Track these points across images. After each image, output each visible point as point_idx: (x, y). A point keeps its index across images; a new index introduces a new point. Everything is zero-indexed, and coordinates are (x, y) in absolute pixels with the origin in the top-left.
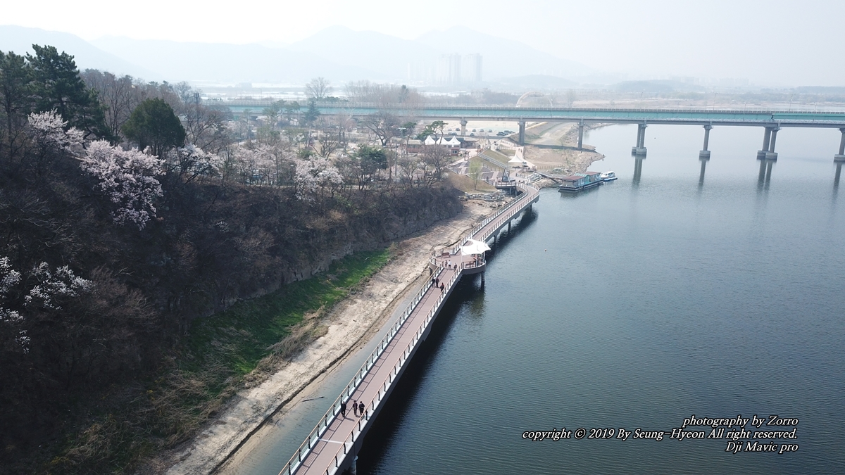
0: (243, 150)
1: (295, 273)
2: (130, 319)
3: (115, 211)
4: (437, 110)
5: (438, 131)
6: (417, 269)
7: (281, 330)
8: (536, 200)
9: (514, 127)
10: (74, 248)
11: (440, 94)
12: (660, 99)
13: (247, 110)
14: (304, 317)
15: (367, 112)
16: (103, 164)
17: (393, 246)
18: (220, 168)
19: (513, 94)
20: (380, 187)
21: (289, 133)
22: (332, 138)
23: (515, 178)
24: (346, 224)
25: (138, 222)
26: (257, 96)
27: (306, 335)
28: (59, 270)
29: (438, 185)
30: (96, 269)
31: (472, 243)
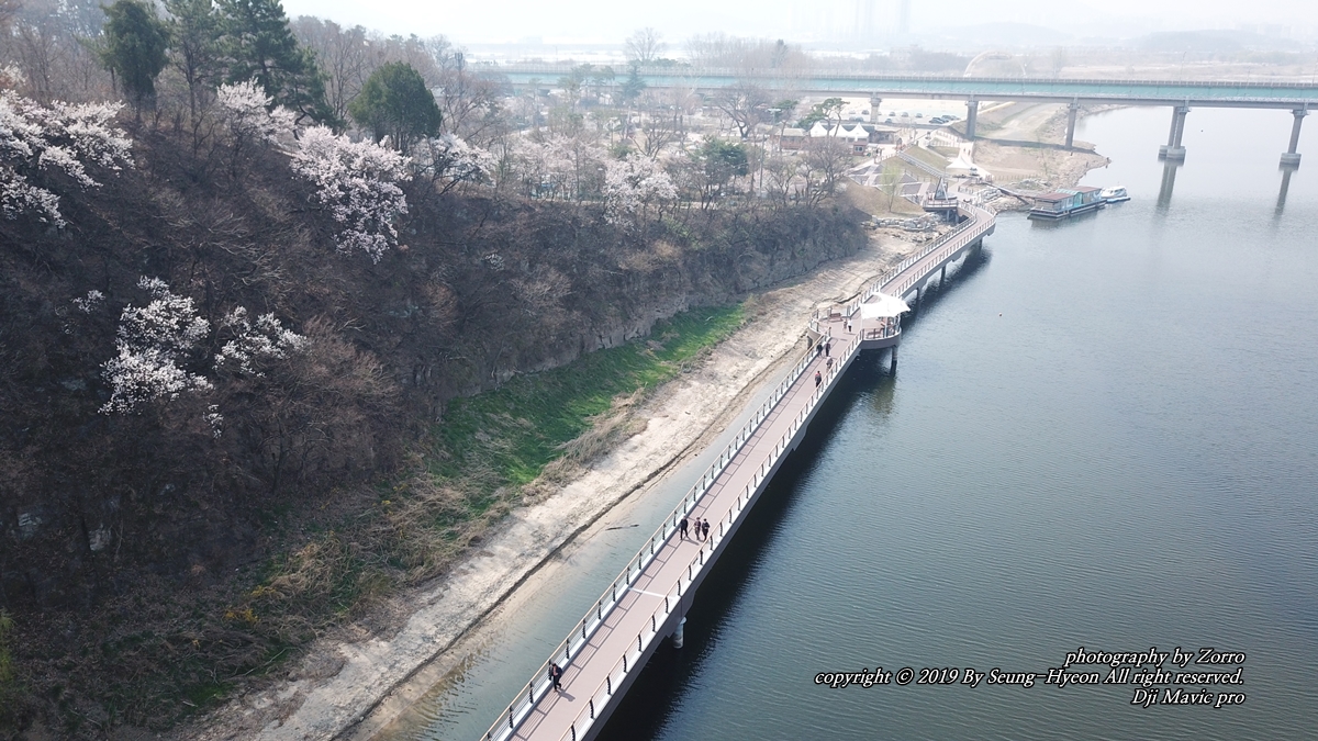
0: (528, 143)
1: (600, 337)
2: (359, 395)
3: (339, 233)
4: (832, 80)
5: (833, 114)
6: (788, 337)
7: (578, 421)
8: (990, 232)
9: (958, 109)
10: (282, 288)
11: (838, 54)
12: (1217, 63)
13: (534, 79)
14: (612, 403)
15: (719, 84)
16: (323, 162)
17: (751, 300)
18: (492, 171)
19: (959, 54)
21: (597, 117)
22: (663, 125)
23: (956, 194)
24: (680, 264)
25: (371, 251)
26: (550, 58)
27: (614, 431)
28: (261, 319)
29: (829, 202)
30: (312, 319)
31: (880, 299)
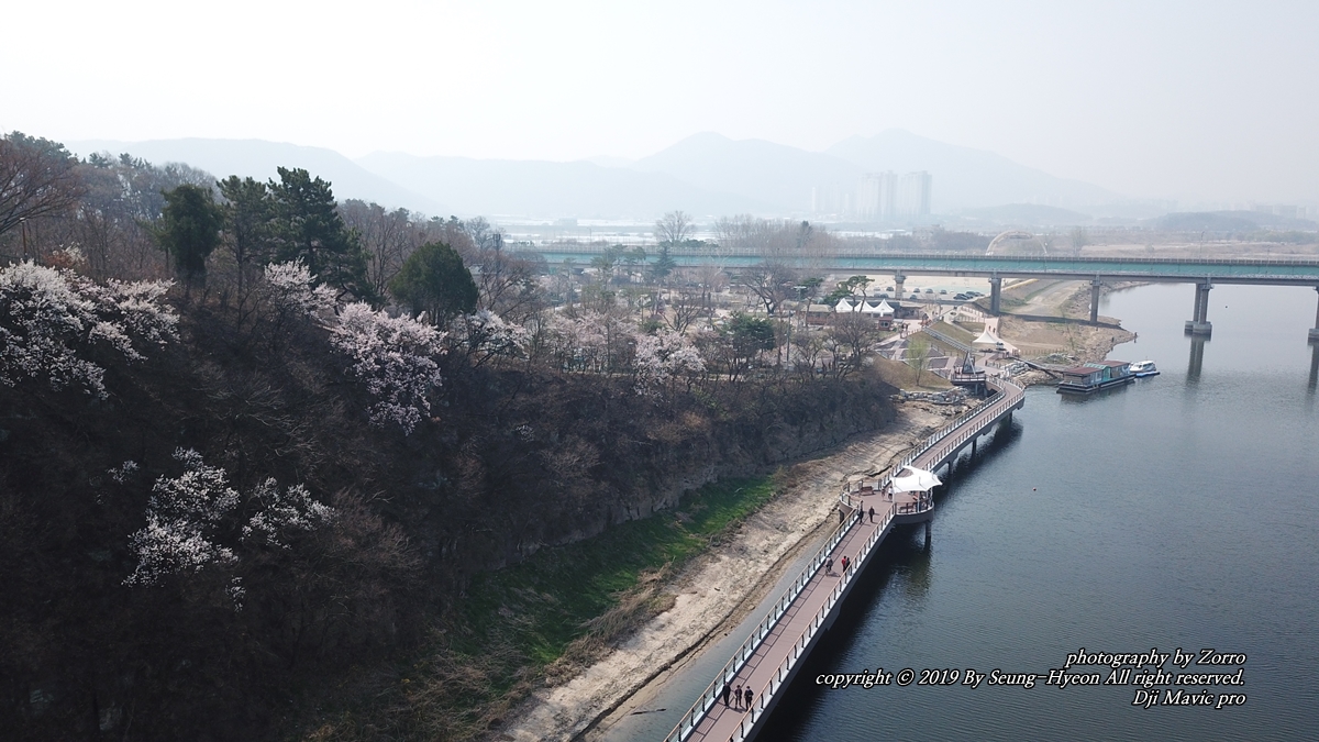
0: (561, 319)
2: (384, 568)
3: (372, 405)
4: (856, 258)
5: (858, 291)
6: (819, 510)
7: (603, 597)
8: (1019, 405)
9: (982, 286)
10: (314, 459)
11: (862, 234)
12: (1235, 242)
13: (568, 259)
14: (639, 578)
15: (746, 263)
16: (361, 337)
17: (780, 471)
18: (525, 345)
19: (981, 234)
20: (762, 377)
21: (628, 294)
22: (692, 302)
23: (984, 368)
24: (708, 435)
25: (404, 423)
26: (584, 239)
27: (641, 607)
28: (291, 490)
29: (856, 376)
30: (341, 491)
31: (912, 473)
